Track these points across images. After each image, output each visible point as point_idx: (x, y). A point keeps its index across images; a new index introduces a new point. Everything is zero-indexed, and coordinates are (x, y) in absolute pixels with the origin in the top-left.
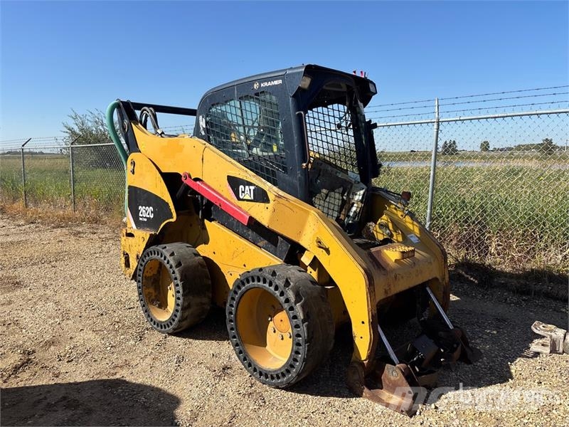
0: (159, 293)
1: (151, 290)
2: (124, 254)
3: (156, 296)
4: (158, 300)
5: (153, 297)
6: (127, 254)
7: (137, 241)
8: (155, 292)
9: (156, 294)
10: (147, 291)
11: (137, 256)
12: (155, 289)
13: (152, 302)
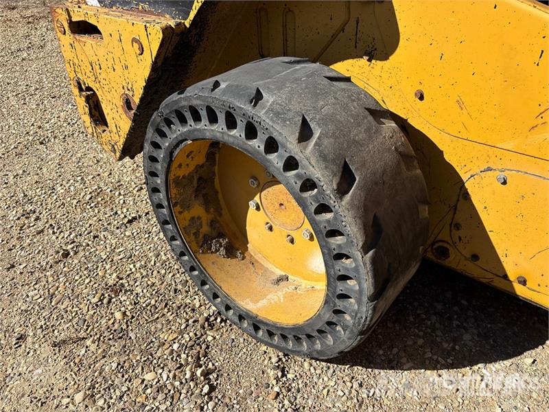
0: (219, 211)
1: (198, 210)
2: (81, 89)
3: (212, 223)
4: (221, 235)
5: (205, 229)
6: (89, 89)
7: (117, 52)
8: (207, 211)
9: (211, 217)
10: (187, 215)
11: (128, 104)
12: (206, 205)
13: (205, 244)
